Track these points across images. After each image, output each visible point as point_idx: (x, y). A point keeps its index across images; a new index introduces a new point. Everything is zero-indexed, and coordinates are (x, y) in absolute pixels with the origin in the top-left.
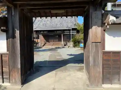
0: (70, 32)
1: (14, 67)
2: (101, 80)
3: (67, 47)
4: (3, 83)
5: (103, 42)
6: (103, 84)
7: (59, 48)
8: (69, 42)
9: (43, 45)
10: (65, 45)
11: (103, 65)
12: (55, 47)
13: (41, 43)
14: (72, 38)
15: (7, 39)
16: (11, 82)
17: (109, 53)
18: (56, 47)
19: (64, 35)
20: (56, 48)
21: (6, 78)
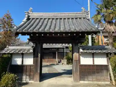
0: (64, 50)
1: (36, 72)
2: (79, 79)
3: (61, 64)
4: (30, 80)
5: (79, 60)
6: (80, 81)
7: (54, 65)
8: (62, 59)
10: (59, 62)
11: (80, 71)
14: (66, 56)
15: (34, 58)
16: (34, 80)
17: (82, 65)
19: (58, 52)
20: (51, 65)
21: (32, 78)
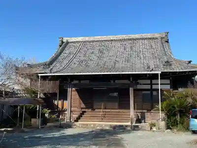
9: (75, 116)
12: (111, 126)
13: (71, 111)
18: (115, 127)
